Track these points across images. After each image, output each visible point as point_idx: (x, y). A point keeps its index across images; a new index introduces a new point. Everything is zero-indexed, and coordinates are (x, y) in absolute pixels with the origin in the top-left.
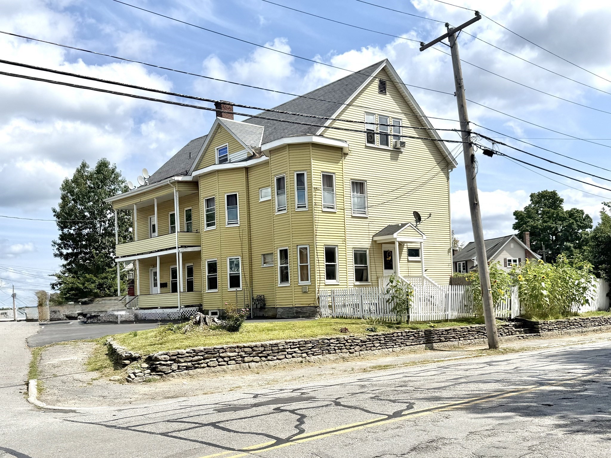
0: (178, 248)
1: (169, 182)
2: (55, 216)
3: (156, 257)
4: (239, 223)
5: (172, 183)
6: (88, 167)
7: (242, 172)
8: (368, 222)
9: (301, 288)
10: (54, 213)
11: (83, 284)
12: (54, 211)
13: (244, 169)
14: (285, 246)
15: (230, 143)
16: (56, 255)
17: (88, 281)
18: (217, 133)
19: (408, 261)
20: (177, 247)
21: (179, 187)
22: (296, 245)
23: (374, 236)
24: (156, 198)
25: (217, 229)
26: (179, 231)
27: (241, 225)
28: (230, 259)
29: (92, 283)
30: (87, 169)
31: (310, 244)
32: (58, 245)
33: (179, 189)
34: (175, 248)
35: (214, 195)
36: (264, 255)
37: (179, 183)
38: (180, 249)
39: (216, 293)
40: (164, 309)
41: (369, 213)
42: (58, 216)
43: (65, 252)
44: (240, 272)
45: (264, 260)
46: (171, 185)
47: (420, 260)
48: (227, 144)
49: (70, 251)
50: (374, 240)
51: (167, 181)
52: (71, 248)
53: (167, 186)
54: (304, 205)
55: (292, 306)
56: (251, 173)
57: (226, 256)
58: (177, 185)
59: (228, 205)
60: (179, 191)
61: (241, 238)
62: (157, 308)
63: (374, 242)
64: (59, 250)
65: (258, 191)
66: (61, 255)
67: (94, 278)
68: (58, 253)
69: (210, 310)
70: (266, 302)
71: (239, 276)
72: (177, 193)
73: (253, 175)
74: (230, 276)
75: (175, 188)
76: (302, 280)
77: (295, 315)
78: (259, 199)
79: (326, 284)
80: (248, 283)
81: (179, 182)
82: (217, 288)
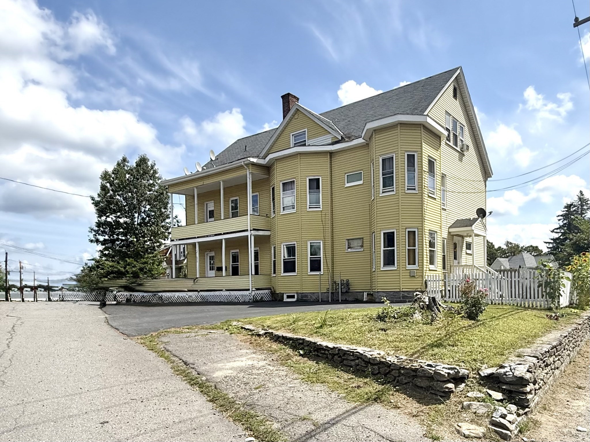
0: (251, 230)
1: (243, 163)
2: (93, 203)
3: (222, 240)
4: (321, 208)
5: (246, 165)
6: (128, 162)
7: (326, 156)
8: (446, 214)
9: (409, 271)
10: (93, 201)
11: (125, 268)
12: (93, 199)
13: (329, 153)
14: (392, 228)
15: (309, 129)
16: (91, 241)
17: (129, 265)
18: (294, 119)
19: (466, 253)
20: (249, 230)
21: (253, 170)
22: (404, 228)
23: (449, 228)
24: (223, 181)
25: (297, 213)
26: (251, 213)
27: (324, 209)
28: (311, 243)
29: (133, 267)
30: (126, 164)
31: (419, 228)
32: (95, 231)
33: (253, 172)
34: (247, 230)
35: (295, 178)
36: (348, 240)
37: (253, 166)
38: (252, 232)
39: (295, 277)
40: (231, 292)
41: (447, 206)
42: (96, 204)
43: (101, 238)
44: (322, 256)
45: (348, 245)
46: (245, 166)
47: (471, 253)
48: (306, 130)
49: (107, 237)
50: (450, 231)
51: (242, 163)
52: (108, 235)
53: (241, 167)
54: (414, 188)
55: (398, 290)
56: (335, 158)
57: (306, 240)
58: (250, 167)
59: (309, 189)
60: (252, 174)
61: (324, 222)
62: (222, 290)
63: (449, 233)
64: (96, 236)
65: (344, 176)
66: (97, 241)
67: (135, 263)
68: (93, 239)
69: (286, 293)
70: (350, 286)
71: (320, 260)
72: (251, 175)
73: (338, 160)
74: (311, 260)
75: (248, 170)
76: (409, 264)
77: (402, 299)
78: (345, 184)
79: (430, 269)
80: (330, 268)
81: (253, 164)
82: (295, 271)
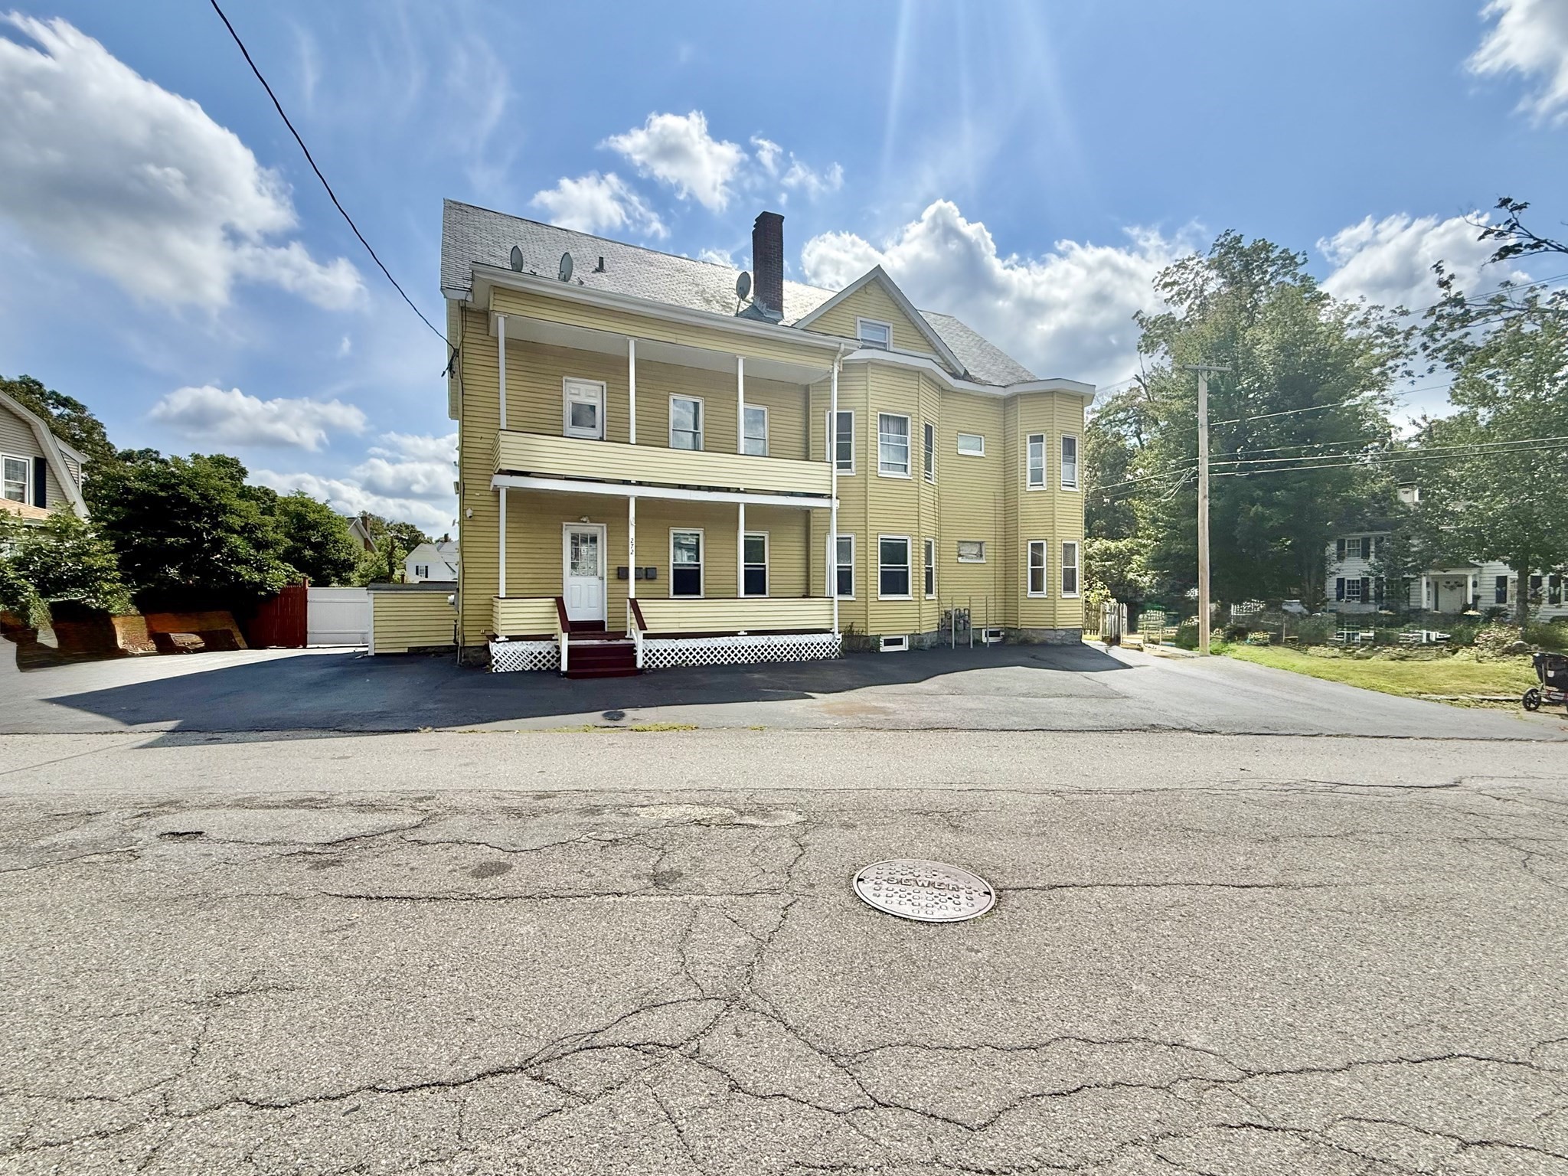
3: (736, 504)
4: (933, 479)
14: (1041, 538)
20: (834, 496)
25: (914, 481)
27: (935, 483)
28: (925, 541)
31: (1080, 540)
35: (909, 414)
44: (933, 566)
48: (890, 325)
54: (1072, 484)
55: (1051, 627)
57: (923, 534)
61: (935, 506)
62: (735, 634)
69: (883, 636)
75: (835, 365)
78: (958, 449)
82: (907, 593)
